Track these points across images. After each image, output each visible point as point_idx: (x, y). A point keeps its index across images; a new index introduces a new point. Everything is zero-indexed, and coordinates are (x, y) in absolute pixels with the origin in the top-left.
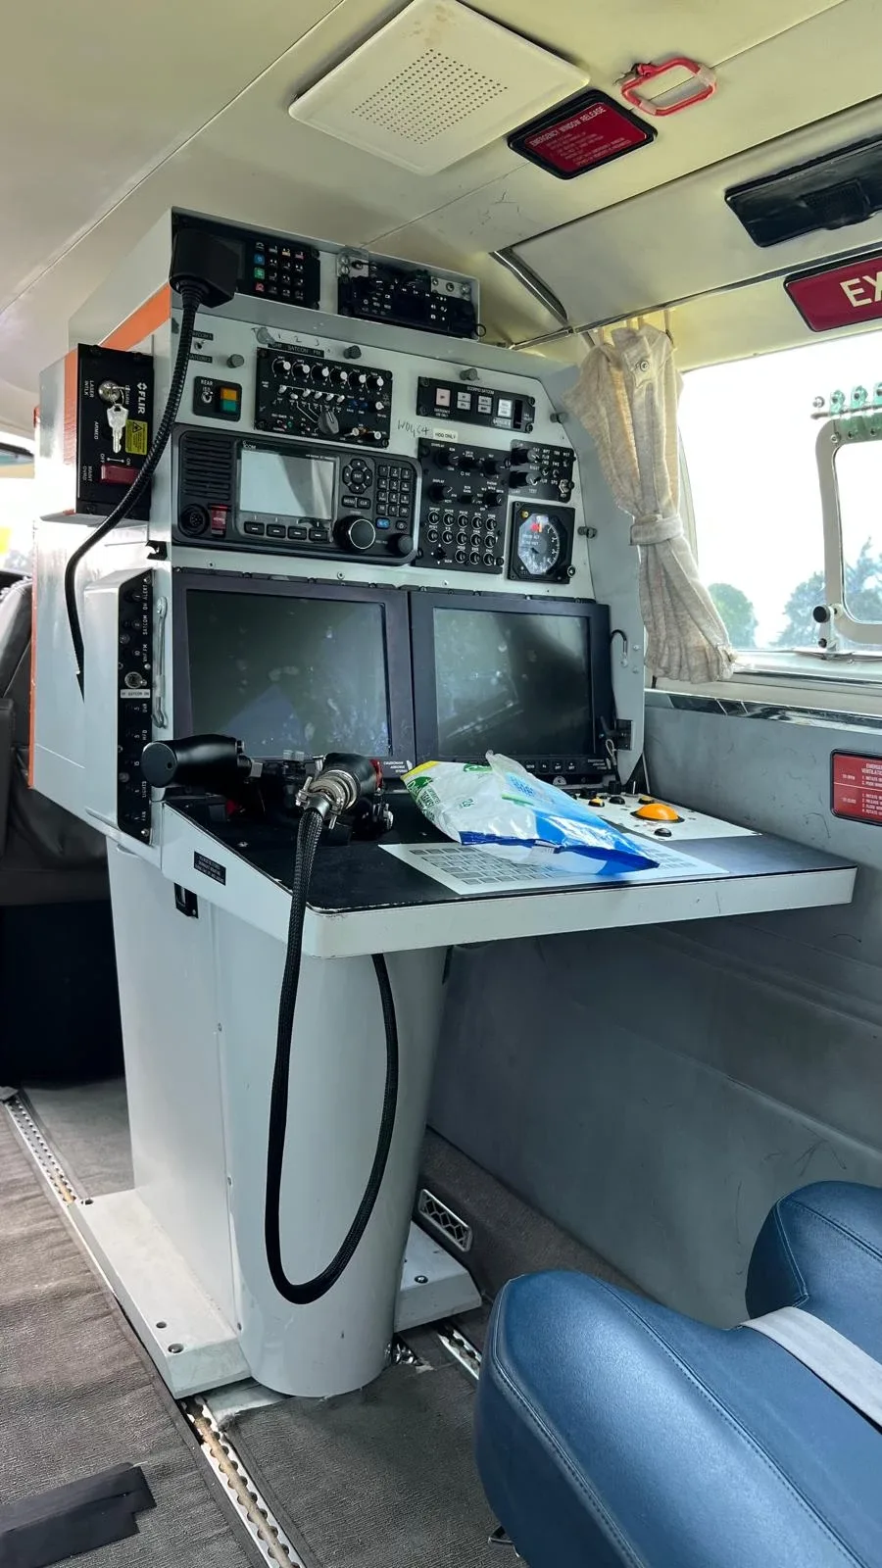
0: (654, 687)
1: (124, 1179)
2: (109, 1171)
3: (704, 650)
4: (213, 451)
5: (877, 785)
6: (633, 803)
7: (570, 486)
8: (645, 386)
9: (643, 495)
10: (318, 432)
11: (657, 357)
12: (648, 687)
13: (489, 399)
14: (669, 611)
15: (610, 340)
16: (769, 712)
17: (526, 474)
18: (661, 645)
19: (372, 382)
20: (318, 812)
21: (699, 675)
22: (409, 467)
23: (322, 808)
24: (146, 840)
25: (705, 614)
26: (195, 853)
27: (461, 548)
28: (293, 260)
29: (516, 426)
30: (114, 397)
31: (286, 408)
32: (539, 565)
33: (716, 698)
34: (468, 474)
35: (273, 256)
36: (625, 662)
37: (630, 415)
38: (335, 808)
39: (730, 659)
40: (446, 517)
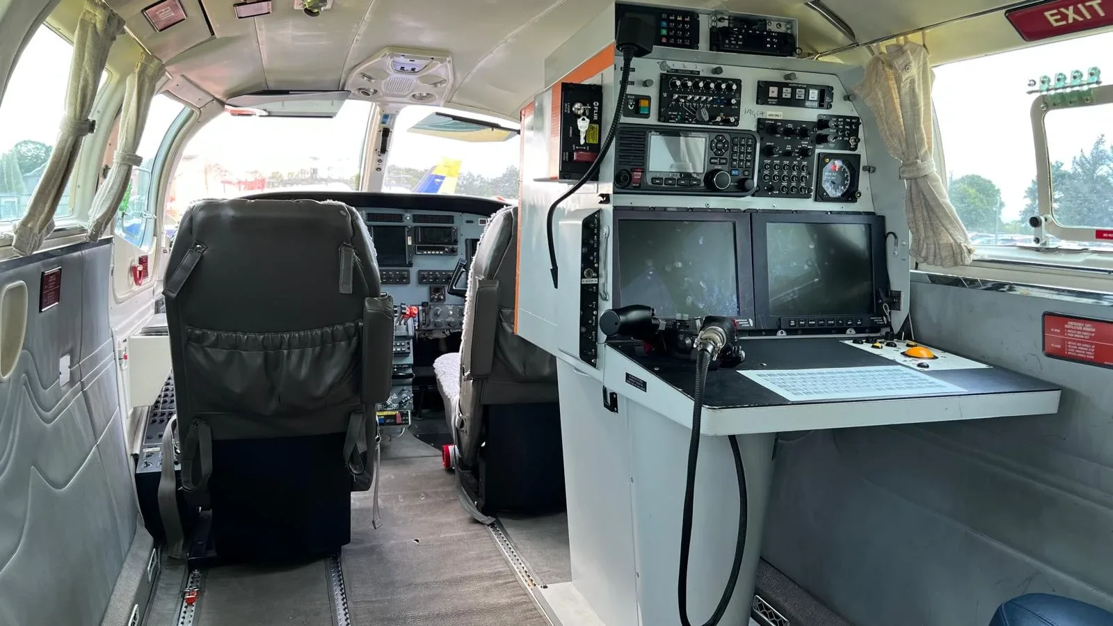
0: (916, 268)
1: (566, 576)
2: (555, 570)
3: (951, 245)
4: (635, 138)
5: (1076, 336)
6: (902, 346)
7: (857, 140)
8: (908, 81)
9: (908, 147)
10: (696, 120)
11: (917, 61)
12: (913, 269)
13: (803, 90)
14: (926, 220)
15: (884, 50)
16: (998, 287)
17: (827, 135)
18: (921, 242)
19: (729, 87)
20: (708, 351)
21: (949, 262)
22: (751, 137)
23: (710, 348)
24: (594, 365)
25: (951, 223)
26: (627, 374)
27: (785, 184)
28: (683, 22)
29: (821, 106)
30: (580, 112)
31: (677, 108)
32: (836, 191)
33: (960, 277)
34: (789, 138)
35: (672, 21)
36: (896, 253)
37: (898, 97)
38: (716, 349)
39: (970, 251)
40: (775, 166)
